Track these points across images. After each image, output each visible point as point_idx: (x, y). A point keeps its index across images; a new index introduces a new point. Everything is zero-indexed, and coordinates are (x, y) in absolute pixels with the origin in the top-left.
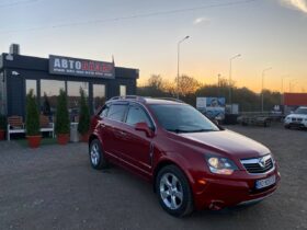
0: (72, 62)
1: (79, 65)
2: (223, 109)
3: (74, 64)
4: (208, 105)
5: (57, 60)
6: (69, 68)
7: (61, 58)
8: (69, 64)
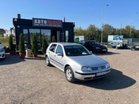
0: (42, 21)
1: (45, 22)
2: (121, 41)
3: (43, 22)
4: (114, 39)
5: (36, 20)
6: (41, 24)
7: (37, 19)
8: (41, 22)
